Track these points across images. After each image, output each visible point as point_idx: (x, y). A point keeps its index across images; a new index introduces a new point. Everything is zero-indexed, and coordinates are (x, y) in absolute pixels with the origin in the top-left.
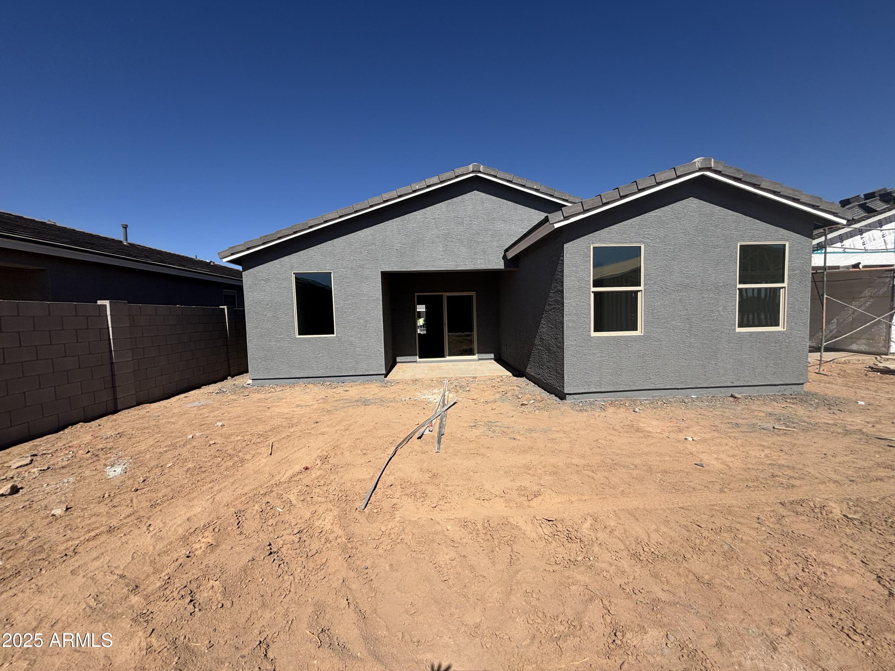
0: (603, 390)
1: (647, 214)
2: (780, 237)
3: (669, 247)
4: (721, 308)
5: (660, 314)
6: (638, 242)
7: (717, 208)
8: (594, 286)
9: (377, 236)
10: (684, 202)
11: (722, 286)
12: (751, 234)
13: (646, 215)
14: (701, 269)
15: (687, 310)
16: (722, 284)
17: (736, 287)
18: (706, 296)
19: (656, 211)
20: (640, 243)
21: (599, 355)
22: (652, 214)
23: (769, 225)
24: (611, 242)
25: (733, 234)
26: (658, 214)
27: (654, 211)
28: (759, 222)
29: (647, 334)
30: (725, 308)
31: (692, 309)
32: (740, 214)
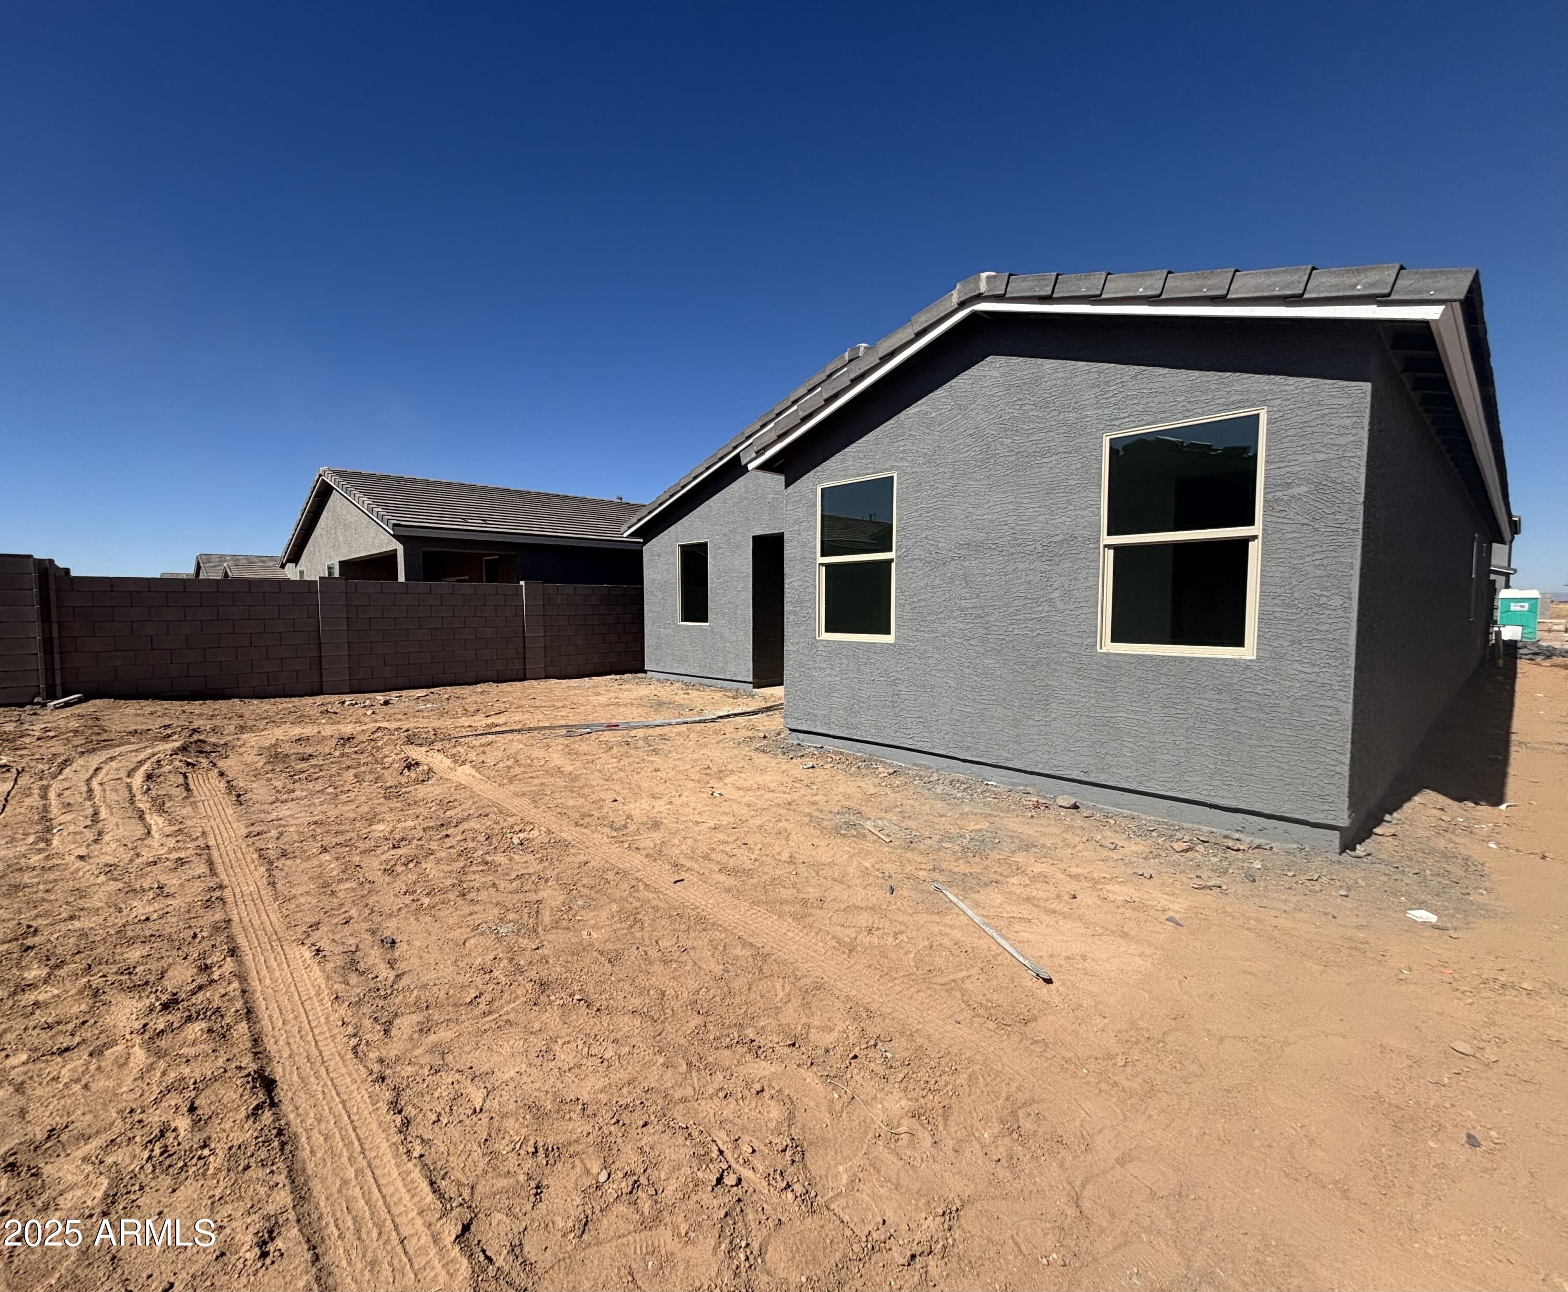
0: (831, 733)
1: (904, 412)
2: (1236, 398)
3: (942, 470)
4: (1056, 594)
5: (924, 603)
6: (886, 470)
7: (1049, 365)
8: (823, 555)
9: (750, 486)
10: (974, 371)
11: (1061, 542)
12: (1139, 408)
13: (902, 415)
14: (1011, 507)
15: (978, 596)
16: (1061, 537)
17: (1098, 541)
18: (1021, 566)
19: (919, 402)
20: (891, 470)
21: (827, 672)
22: (913, 410)
23: (1197, 373)
24: (845, 477)
25: (1087, 416)
26: (923, 408)
27: (915, 405)
28: (1166, 370)
29: (901, 642)
30: (1067, 594)
31: (989, 595)
32: (1106, 365)
